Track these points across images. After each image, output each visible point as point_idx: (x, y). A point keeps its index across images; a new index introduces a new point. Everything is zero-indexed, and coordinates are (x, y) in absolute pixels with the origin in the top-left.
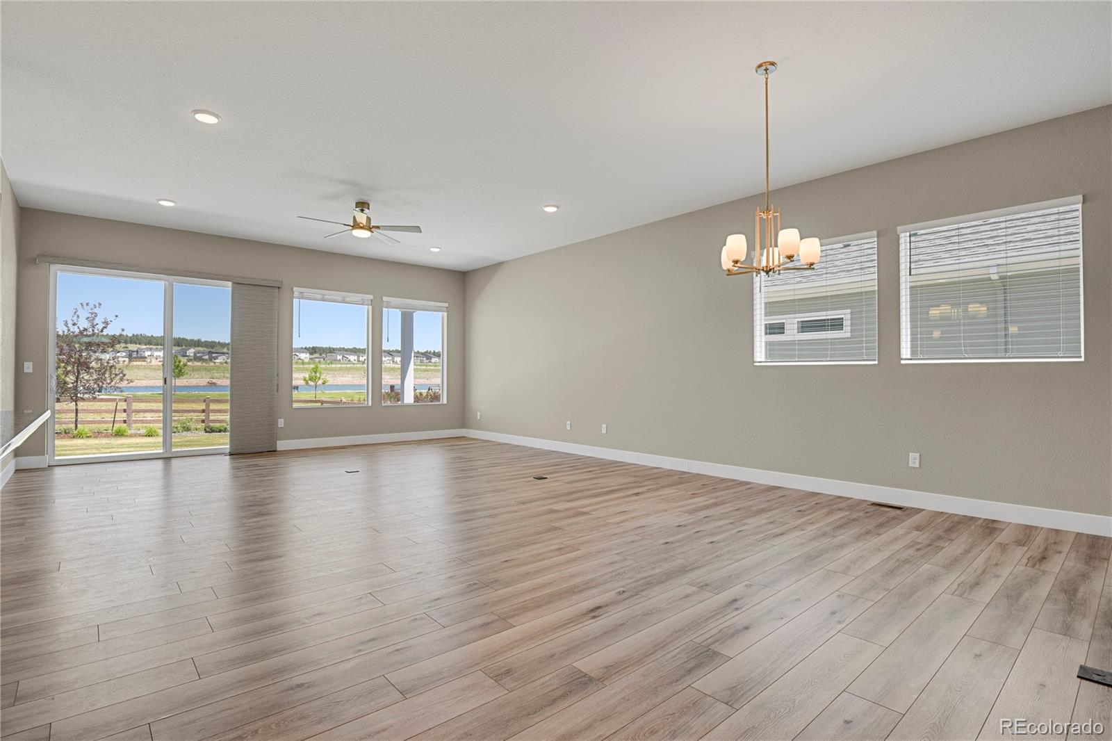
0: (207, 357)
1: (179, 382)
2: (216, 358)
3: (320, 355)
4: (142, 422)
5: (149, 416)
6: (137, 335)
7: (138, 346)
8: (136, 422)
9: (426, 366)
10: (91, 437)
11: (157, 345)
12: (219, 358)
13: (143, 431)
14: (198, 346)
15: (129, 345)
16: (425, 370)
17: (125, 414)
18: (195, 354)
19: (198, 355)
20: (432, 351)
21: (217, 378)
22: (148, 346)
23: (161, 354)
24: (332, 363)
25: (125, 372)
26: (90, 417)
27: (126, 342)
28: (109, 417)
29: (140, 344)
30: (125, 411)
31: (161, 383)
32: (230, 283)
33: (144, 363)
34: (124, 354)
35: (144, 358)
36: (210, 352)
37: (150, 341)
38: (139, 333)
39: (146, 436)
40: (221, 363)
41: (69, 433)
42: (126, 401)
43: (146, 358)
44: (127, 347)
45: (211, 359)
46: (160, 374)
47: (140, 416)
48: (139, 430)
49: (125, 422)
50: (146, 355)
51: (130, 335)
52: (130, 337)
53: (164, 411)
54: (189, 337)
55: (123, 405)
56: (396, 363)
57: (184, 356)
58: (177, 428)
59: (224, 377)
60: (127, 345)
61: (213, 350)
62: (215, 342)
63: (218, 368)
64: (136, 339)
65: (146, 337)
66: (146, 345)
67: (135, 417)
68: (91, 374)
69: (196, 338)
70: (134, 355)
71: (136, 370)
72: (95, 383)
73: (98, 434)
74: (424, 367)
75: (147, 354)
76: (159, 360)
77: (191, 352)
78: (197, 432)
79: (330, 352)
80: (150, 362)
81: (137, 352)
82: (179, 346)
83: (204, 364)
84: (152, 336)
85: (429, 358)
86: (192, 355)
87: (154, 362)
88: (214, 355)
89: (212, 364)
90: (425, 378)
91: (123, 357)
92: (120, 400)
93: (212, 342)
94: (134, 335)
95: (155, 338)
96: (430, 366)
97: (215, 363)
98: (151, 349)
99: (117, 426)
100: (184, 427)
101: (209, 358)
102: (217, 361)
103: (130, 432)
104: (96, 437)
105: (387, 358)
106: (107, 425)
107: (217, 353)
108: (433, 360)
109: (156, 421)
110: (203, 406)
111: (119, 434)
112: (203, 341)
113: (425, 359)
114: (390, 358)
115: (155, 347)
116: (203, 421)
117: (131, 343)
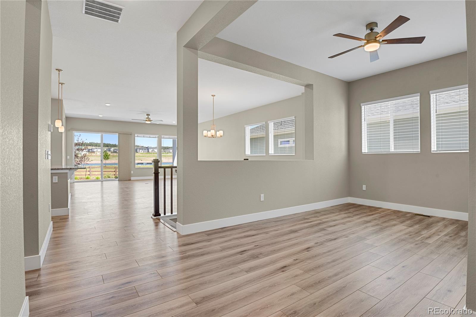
1: (108, 162)
3: (164, 150)
4: (95, 175)
5: (96, 173)
6: (91, 143)
8: (93, 175)
11: (99, 147)
14: (115, 147)
17: (89, 172)
18: (114, 150)
19: (115, 151)
22: (96, 147)
23: (100, 150)
24: (168, 153)
25: (89, 158)
27: (87, 146)
29: (92, 146)
30: (89, 171)
31: (100, 162)
32: (118, 134)
33: (94, 154)
35: (94, 152)
37: (96, 145)
43: (95, 152)
44: (87, 148)
46: (100, 159)
47: (94, 173)
48: (94, 178)
49: (89, 175)
50: (95, 151)
51: (88, 143)
52: (89, 144)
53: (101, 171)
54: (111, 143)
55: (88, 170)
57: (110, 151)
58: (106, 177)
64: (91, 144)
65: (95, 143)
66: (95, 147)
68: (78, 159)
69: (114, 144)
70: (90, 151)
71: (92, 157)
72: (80, 162)
73: (81, 179)
75: (95, 150)
76: (100, 153)
77: (112, 149)
79: (168, 149)
80: (97, 154)
81: (91, 149)
82: (107, 147)
84: (97, 143)
86: (113, 150)
91: (86, 152)
94: (90, 143)
95: (98, 144)
98: (97, 148)
99: (86, 176)
100: (108, 177)
106: (84, 176)
109: (99, 175)
110: (114, 170)
111: (87, 179)
115: (98, 147)
116: (115, 175)
117: (89, 146)
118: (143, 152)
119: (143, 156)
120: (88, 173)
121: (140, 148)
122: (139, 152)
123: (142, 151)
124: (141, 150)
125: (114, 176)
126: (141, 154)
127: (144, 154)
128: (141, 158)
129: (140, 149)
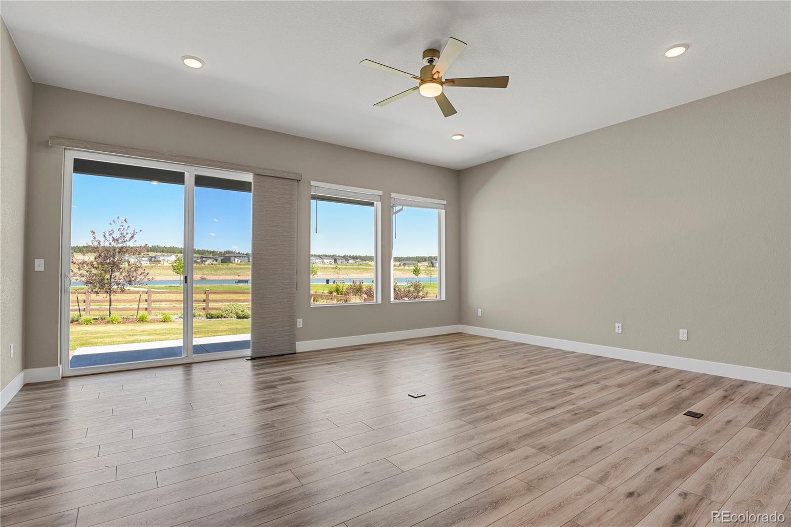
0: (199, 261)
2: (206, 261)
4: (159, 309)
6: (155, 246)
7: (155, 253)
8: (154, 309)
9: (346, 265)
10: (120, 322)
12: (208, 261)
13: (160, 317)
15: (150, 253)
16: (345, 269)
17: (147, 303)
20: (349, 255)
21: (206, 275)
22: (162, 254)
26: (121, 306)
27: (148, 251)
28: (135, 306)
29: (157, 252)
30: (146, 301)
33: (159, 265)
34: (147, 259)
36: (201, 257)
38: (156, 245)
39: (162, 322)
40: (209, 264)
41: (104, 319)
42: (147, 293)
43: (160, 261)
44: (148, 254)
45: (202, 262)
47: (158, 305)
48: (157, 315)
49: (146, 309)
50: (161, 260)
55: (145, 297)
56: (325, 264)
59: (211, 274)
60: (149, 253)
61: (203, 256)
62: (205, 251)
63: (206, 268)
64: (154, 249)
65: (160, 248)
66: (160, 253)
67: (153, 305)
68: (121, 273)
70: (153, 259)
71: (154, 269)
73: (126, 320)
74: (344, 266)
75: (161, 258)
76: (169, 262)
78: (200, 318)
80: (163, 264)
81: (155, 257)
83: (198, 265)
85: (347, 260)
87: (166, 264)
88: (204, 259)
89: (203, 265)
90: (346, 274)
91: (146, 261)
92: (143, 292)
93: (203, 250)
94: (153, 246)
95: (166, 248)
96: (348, 265)
97: (205, 264)
98: (164, 255)
99: (141, 313)
101: (201, 261)
102: (206, 263)
103: (150, 318)
104: (124, 323)
105: (319, 260)
106: (133, 312)
107: (207, 258)
108: (350, 261)
110: (203, 296)
111: (142, 320)
112: (197, 249)
113: (344, 261)
114: (321, 260)
115: (166, 254)
116: (204, 309)
117: (151, 251)
118: (241, 262)
119: (241, 269)
120: (144, 305)
121: (236, 255)
122: (234, 262)
123: (239, 261)
124: (236, 259)
125: (203, 313)
126: (236, 264)
127: (243, 265)
128: (237, 271)
129: (235, 257)
